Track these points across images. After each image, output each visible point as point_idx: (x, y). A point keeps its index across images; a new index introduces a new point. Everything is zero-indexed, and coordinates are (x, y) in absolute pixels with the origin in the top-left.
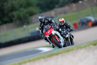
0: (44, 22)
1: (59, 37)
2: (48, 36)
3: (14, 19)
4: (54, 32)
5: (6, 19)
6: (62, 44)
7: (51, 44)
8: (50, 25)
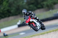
1: (35, 23)
2: (27, 23)
3: (44, 6)
5: (39, 6)
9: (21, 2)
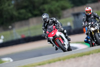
0: (48, 22)
2: (51, 38)
4: (58, 34)
6: (66, 47)
7: (54, 46)
8: (54, 25)
9: (7, 4)
